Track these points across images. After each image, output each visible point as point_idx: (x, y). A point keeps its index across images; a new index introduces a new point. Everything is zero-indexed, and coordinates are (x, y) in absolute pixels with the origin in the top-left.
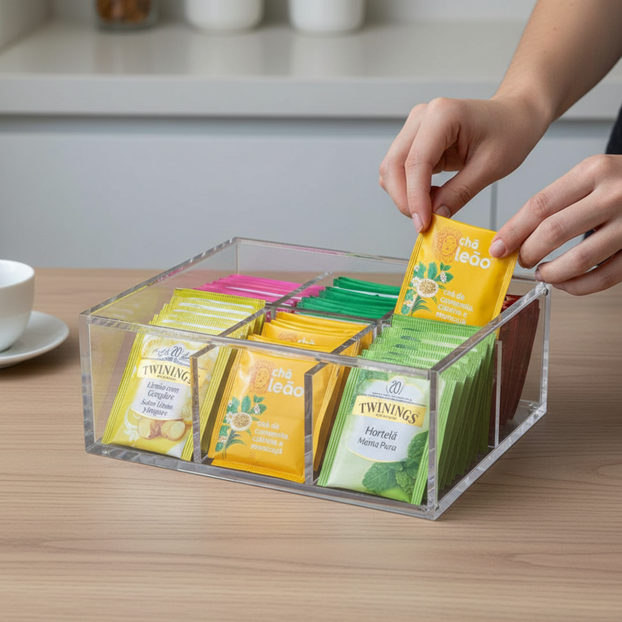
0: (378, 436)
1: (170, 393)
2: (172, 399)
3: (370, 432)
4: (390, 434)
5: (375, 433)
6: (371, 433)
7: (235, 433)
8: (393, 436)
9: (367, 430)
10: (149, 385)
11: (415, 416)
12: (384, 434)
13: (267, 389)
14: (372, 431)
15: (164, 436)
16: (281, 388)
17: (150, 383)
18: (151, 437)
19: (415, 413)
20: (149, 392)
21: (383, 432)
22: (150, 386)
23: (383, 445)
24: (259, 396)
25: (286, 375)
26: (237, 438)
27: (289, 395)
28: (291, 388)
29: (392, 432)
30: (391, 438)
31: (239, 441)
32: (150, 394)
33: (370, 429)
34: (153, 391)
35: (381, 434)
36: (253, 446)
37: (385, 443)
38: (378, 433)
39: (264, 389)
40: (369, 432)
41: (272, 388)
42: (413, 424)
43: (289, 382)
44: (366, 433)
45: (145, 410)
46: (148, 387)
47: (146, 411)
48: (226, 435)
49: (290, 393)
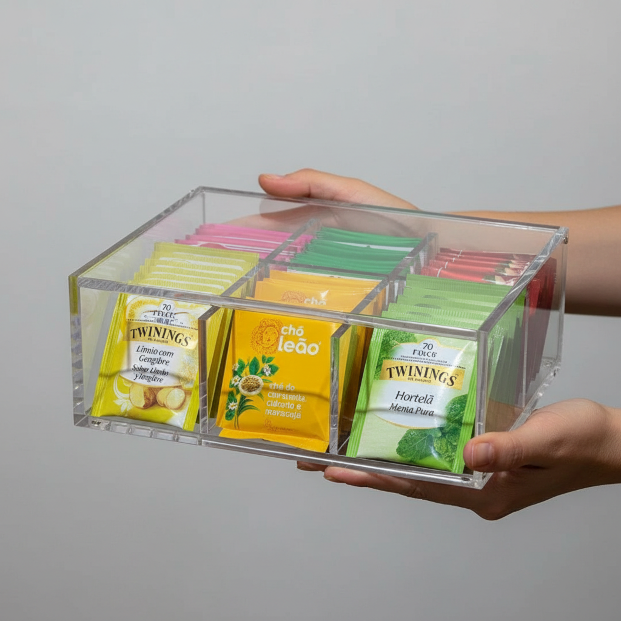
0: (410, 400)
1: (164, 358)
2: (167, 364)
3: (401, 396)
4: (425, 397)
5: (407, 397)
6: (402, 398)
7: (246, 398)
8: (428, 400)
9: (398, 395)
10: (138, 349)
11: (453, 379)
12: (418, 399)
13: (277, 348)
14: (403, 396)
15: (161, 405)
16: (293, 346)
17: (139, 346)
18: (146, 407)
19: (452, 376)
20: (140, 357)
21: (417, 396)
22: (140, 349)
23: (419, 411)
24: (267, 356)
25: (297, 332)
26: (248, 404)
27: (303, 354)
28: (304, 345)
29: (427, 395)
30: (426, 402)
31: (251, 407)
32: (141, 360)
33: (401, 393)
34: (144, 356)
35: (415, 398)
36: (269, 412)
37: (421, 409)
38: (410, 398)
39: (273, 348)
40: (399, 397)
41: (283, 346)
42: (452, 386)
43: (301, 339)
44: (396, 398)
45: (137, 376)
46: (137, 351)
47: (138, 378)
48: (236, 401)
49: (304, 352)
